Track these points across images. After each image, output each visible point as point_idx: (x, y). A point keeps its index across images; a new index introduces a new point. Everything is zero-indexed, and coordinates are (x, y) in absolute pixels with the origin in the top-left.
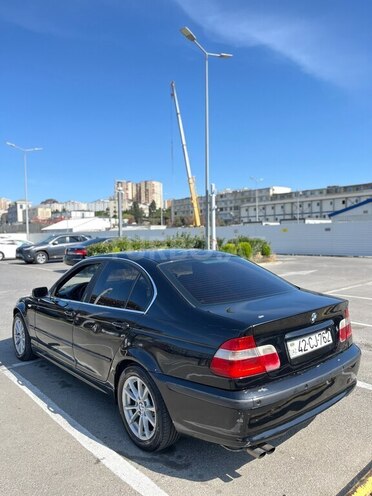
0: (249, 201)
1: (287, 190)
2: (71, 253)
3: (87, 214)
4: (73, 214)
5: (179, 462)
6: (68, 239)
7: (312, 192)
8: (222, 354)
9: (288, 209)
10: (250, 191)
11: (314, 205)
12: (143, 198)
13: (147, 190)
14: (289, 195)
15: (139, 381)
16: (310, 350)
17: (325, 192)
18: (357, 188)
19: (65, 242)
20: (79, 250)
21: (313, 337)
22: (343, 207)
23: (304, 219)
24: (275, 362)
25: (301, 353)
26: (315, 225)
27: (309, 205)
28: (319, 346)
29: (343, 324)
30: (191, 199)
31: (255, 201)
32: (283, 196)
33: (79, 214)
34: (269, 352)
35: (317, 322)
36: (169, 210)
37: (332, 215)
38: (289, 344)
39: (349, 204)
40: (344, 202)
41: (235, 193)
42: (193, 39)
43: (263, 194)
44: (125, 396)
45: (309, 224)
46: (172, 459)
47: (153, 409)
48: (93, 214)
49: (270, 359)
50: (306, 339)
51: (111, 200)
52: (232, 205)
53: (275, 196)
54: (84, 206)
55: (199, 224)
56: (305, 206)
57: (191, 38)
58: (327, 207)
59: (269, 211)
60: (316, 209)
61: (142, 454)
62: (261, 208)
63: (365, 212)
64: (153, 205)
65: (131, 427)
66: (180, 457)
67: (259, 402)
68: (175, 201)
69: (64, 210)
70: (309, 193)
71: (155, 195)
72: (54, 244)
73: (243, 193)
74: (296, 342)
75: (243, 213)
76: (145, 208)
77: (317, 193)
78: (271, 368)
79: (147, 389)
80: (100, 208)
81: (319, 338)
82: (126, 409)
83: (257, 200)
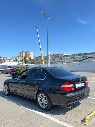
0: (57, 57)
1: (67, 54)
2: (10, 71)
3: (11, 61)
4: (7, 61)
5: (52, 112)
6: (8, 67)
7: (74, 55)
8: (63, 86)
9: (68, 59)
10: (57, 55)
11: (75, 58)
12: (27, 56)
13: (28, 54)
14: (68, 56)
15: (43, 94)
16: (80, 86)
17: (78, 55)
18: (86, 54)
19: (7, 68)
20: (13, 70)
21: (81, 84)
22: (83, 59)
23: (73, 62)
24: (73, 88)
25: (78, 87)
26: (76, 63)
27: (74, 59)
28: (82, 86)
29: (86, 82)
30: (41, 56)
31: (59, 57)
32: (66, 56)
33: (8, 61)
34: (72, 86)
35: (81, 81)
36: (35, 60)
37: (80, 61)
38: (76, 85)
39: (84, 58)
40: (83, 58)
41: (53, 55)
42: (44, 15)
43: (61, 55)
44: (39, 99)
45: (74, 63)
46: (51, 111)
47: (47, 100)
48: (12, 61)
49: (72, 87)
50: (79, 84)
51: (18, 57)
52: (53, 58)
53: (64, 56)
54: (10, 59)
55: (44, 63)
56: (73, 59)
57: (44, 14)
58: (79, 59)
59: (63, 60)
60: (76, 60)
61: (44, 111)
62: (61, 59)
63: (89, 60)
64: (30, 58)
65: (41, 106)
66: (52, 111)
67: (71, 96)
68: (36, 57)
69: (4, 60)
70: (73, 55)
71: (30, 55)
72: (4, 69)
73: (55, 55)
74: (77, 84)
75: (56, 61)
76: (28, 59)
77: (76, 55)
78: (73, 89)
79: (45, 96)
80: (14, 59)
81: (82, 84)
82: (39, 102)
83: (60, 57)
